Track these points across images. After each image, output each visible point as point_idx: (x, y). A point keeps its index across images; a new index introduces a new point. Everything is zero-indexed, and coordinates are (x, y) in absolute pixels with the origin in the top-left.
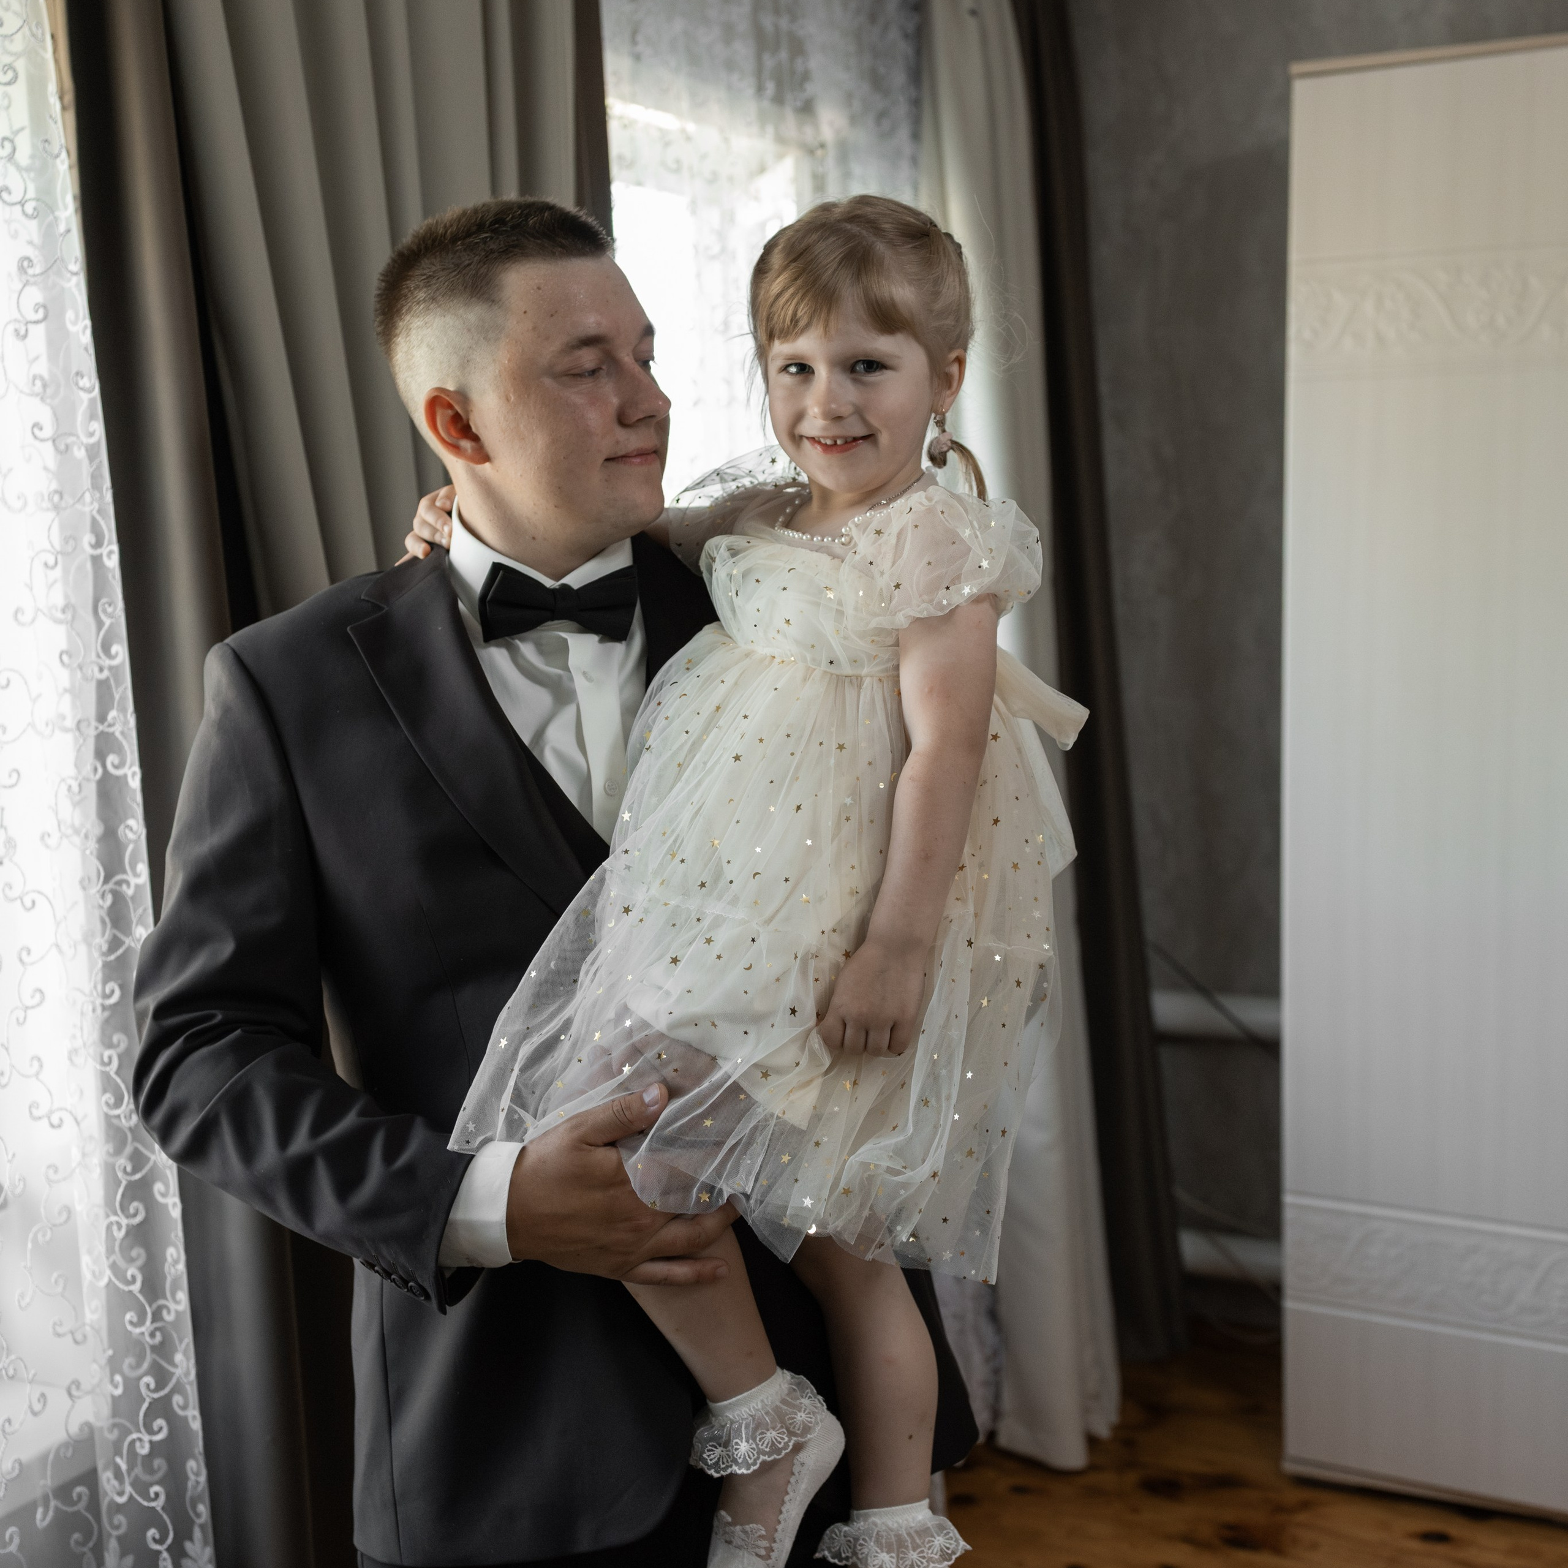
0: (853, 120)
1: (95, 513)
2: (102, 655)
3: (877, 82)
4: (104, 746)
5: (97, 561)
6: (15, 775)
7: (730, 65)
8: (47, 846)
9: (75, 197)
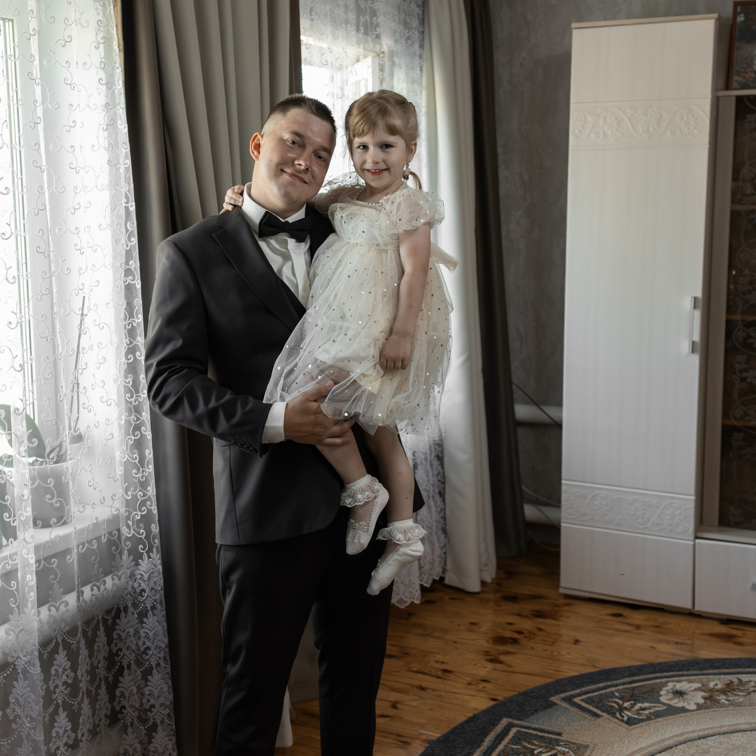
0: (396, 41)
1: (126, 191)
2: (128, 241)
3: (406, 25)
4: (128, 272)
5: (127, 208)
6: (98, 282)
7: (347, 22)
8: (108, 308)
9: (123, 81)
